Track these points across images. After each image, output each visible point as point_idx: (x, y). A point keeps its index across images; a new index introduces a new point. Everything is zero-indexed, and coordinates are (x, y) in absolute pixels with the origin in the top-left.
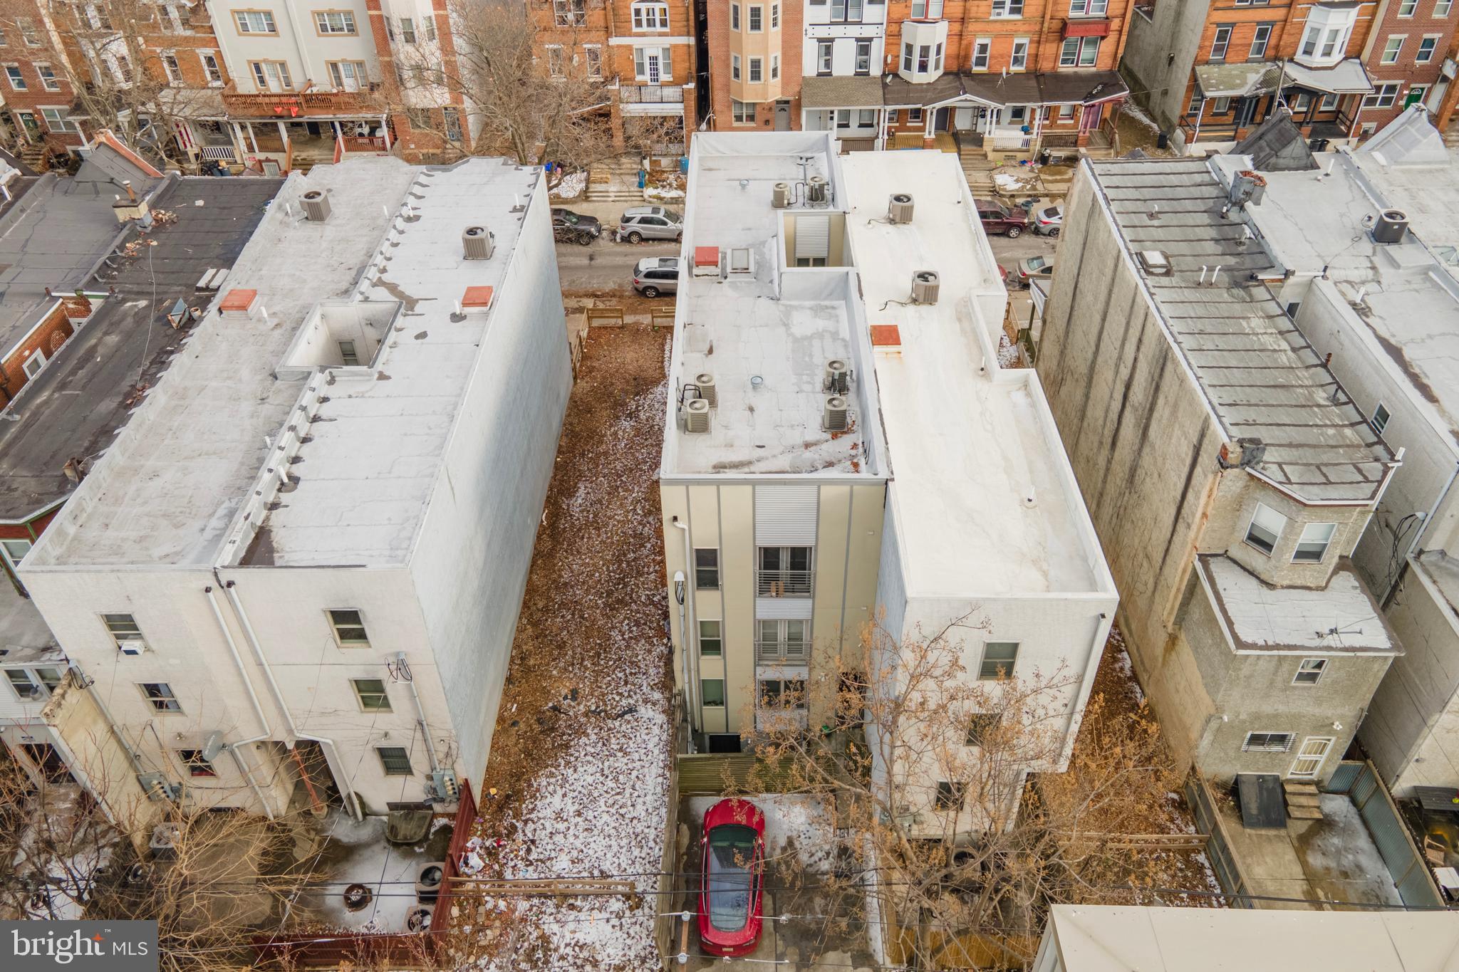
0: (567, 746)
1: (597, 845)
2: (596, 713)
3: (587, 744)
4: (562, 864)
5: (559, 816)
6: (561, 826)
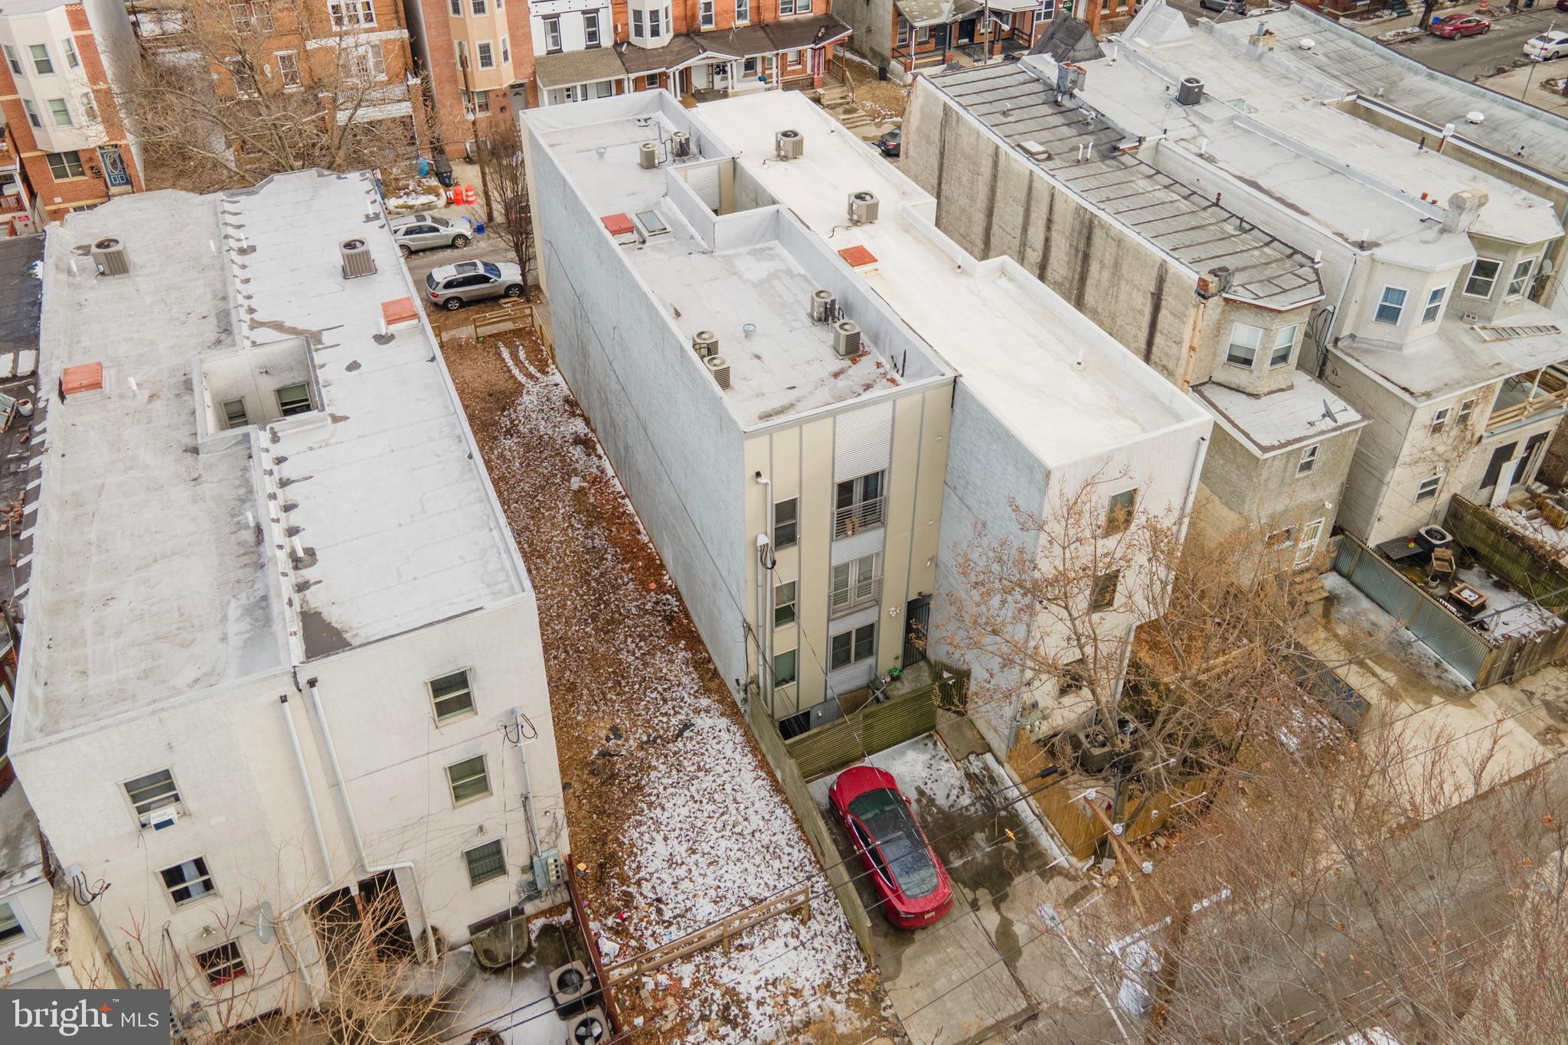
0: (639, 788)
1: (732, 875)
2: (652, 742)
3: (659, 776)
4: (705, 909)
5: (672, 862)
6: (681, 872)
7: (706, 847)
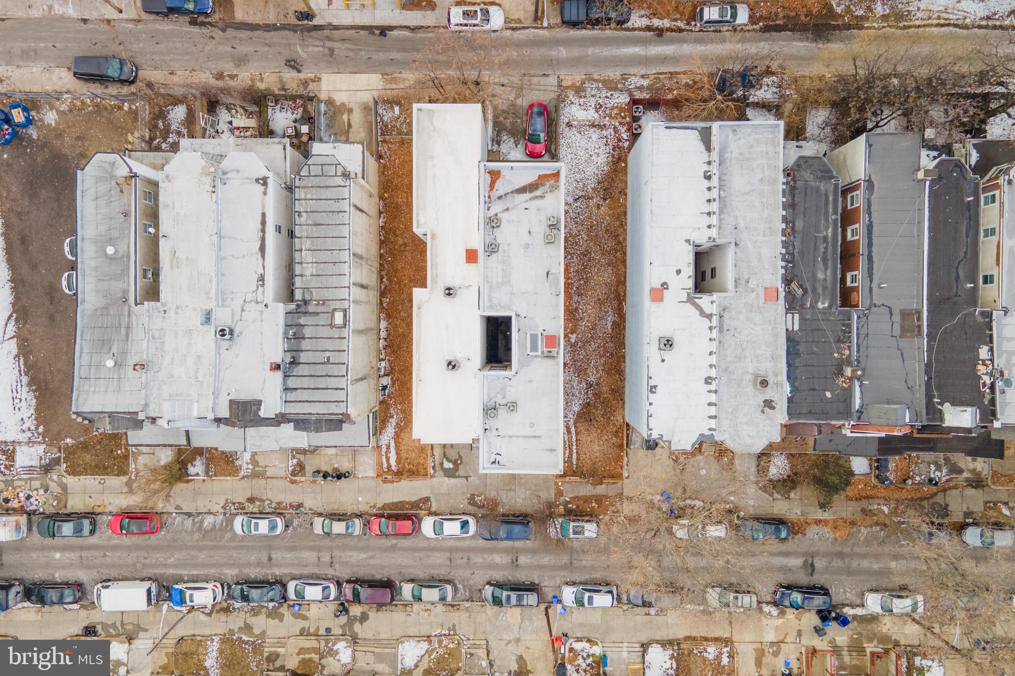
2: (589, 198)
3: (591, 184)
7: (587, 155)
